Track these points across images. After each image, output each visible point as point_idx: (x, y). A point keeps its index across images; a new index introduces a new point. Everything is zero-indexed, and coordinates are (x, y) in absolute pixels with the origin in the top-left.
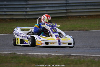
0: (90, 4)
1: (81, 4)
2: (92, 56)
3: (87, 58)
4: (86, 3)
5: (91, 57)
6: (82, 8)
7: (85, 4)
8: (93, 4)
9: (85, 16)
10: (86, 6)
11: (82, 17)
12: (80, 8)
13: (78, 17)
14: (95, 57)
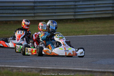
0: (17, 8)
1: (8, 8)
2: (10, 67)
3: (4, 69)
4: (13, 6)
5: (9, 69)
6: (9, 12)
7: (13, 8)
8: (22, 8)
9: (12, 22)
10: (13, 9)
11: (8, 23)
12: (6, 12)
13: (4, 22)
14: (13, 68)
